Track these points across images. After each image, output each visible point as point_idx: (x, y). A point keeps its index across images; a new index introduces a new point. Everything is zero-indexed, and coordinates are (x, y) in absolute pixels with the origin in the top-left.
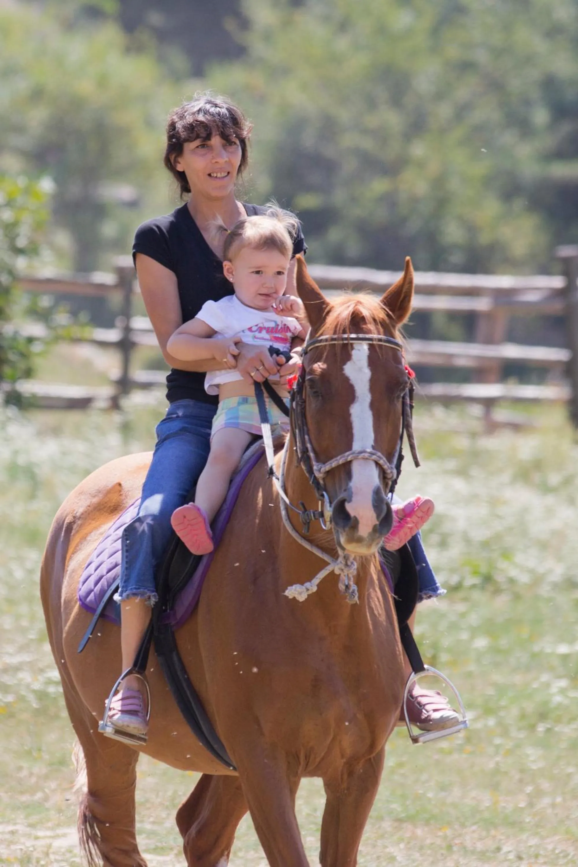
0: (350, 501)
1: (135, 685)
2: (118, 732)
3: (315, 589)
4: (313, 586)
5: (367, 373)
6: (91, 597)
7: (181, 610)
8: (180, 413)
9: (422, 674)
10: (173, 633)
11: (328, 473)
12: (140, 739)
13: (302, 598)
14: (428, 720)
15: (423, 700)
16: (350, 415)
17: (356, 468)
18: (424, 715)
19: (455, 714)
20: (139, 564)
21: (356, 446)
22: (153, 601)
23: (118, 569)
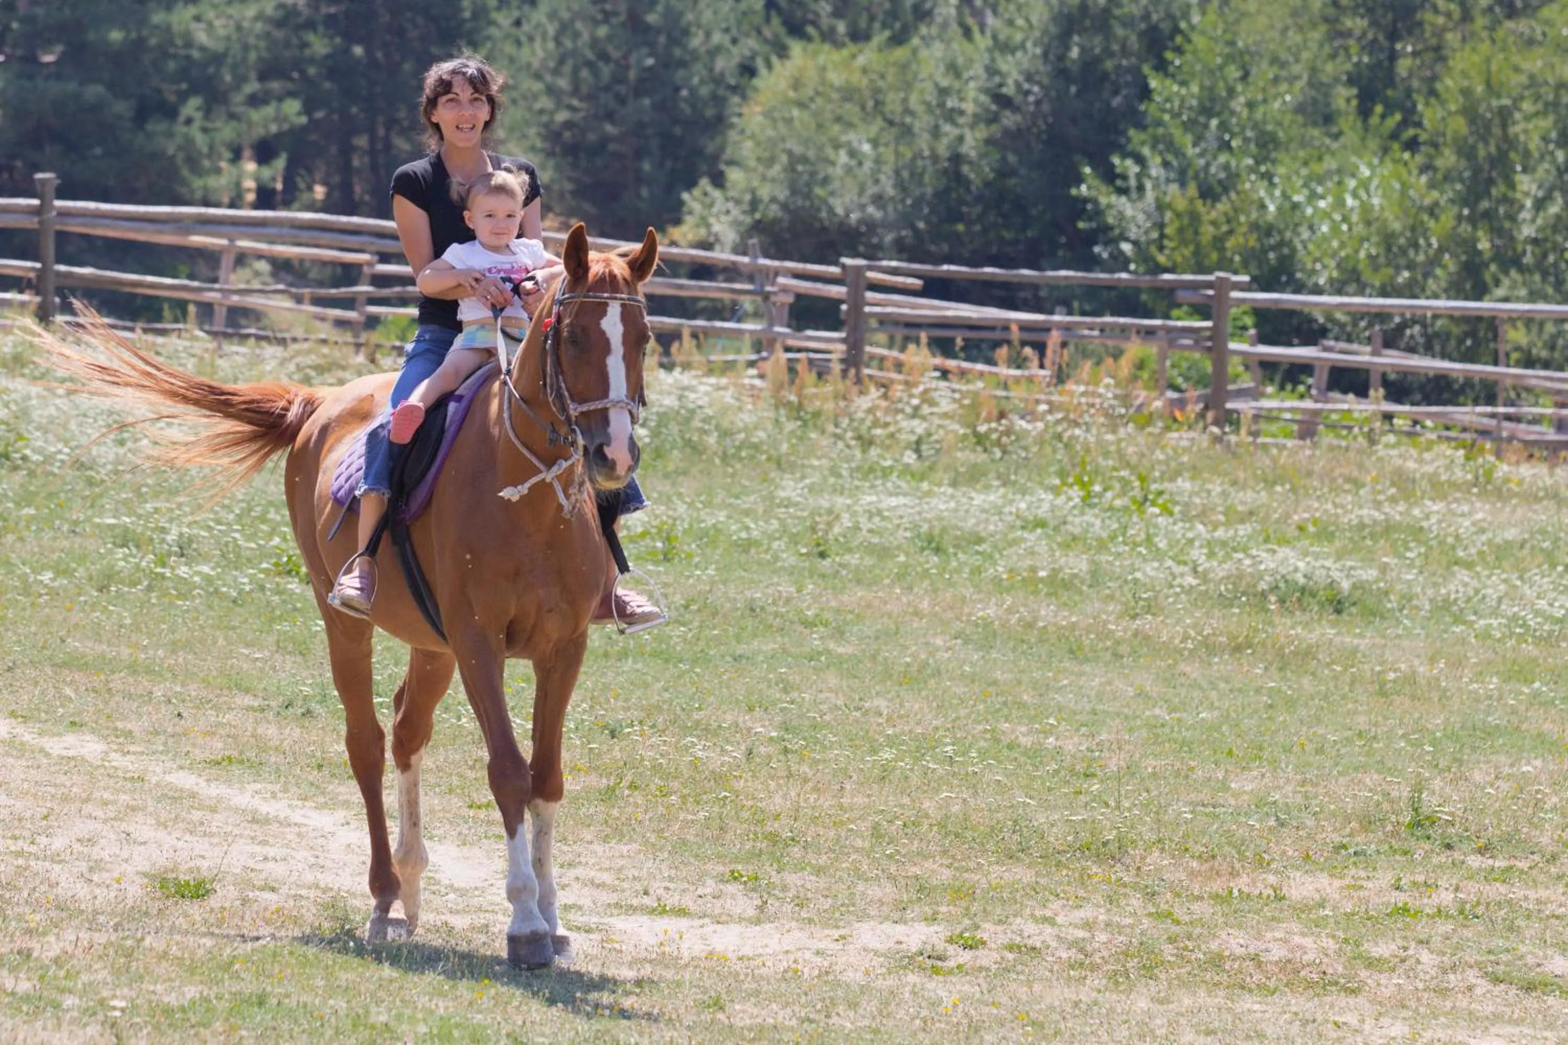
0: (608, 445)
1: (366, 568)
2: (344, 604)
3: (526, 492)
4: (524, 489)
5: (620, 329)
6: (342, 492)
7: (414, 506)
8: (427, 337)
9: (627, 576)
10: (408, 527)
11: (582, 413)
12: (362, 612)
13: (515, 498)
14: (633, 615)
15: (627, 599)
16: (606, 366)
17: (613, 415)
18: (628, 612)
19: (656, 609)
20: (377, 464)
21: (613, 395)
22: (387, 496)
23: (362, 472)
